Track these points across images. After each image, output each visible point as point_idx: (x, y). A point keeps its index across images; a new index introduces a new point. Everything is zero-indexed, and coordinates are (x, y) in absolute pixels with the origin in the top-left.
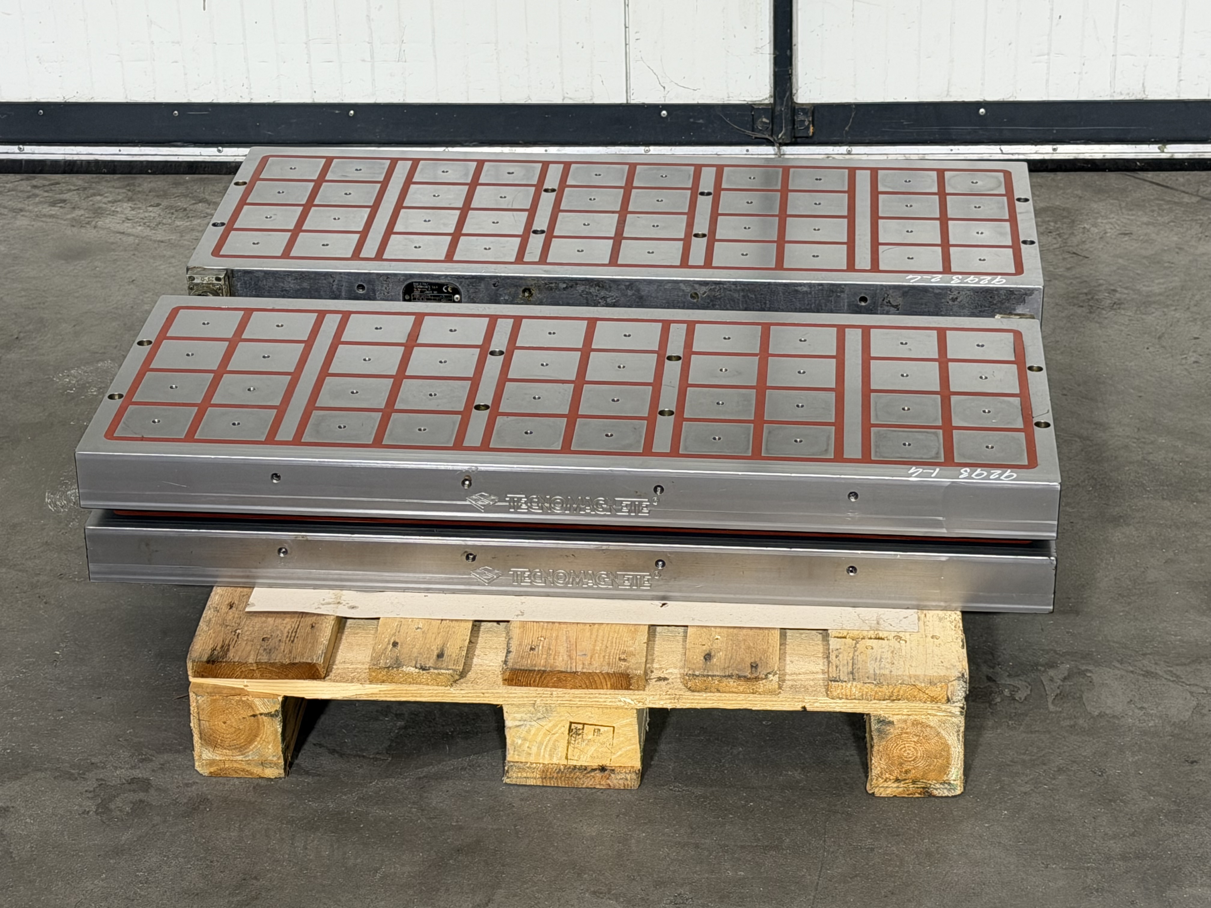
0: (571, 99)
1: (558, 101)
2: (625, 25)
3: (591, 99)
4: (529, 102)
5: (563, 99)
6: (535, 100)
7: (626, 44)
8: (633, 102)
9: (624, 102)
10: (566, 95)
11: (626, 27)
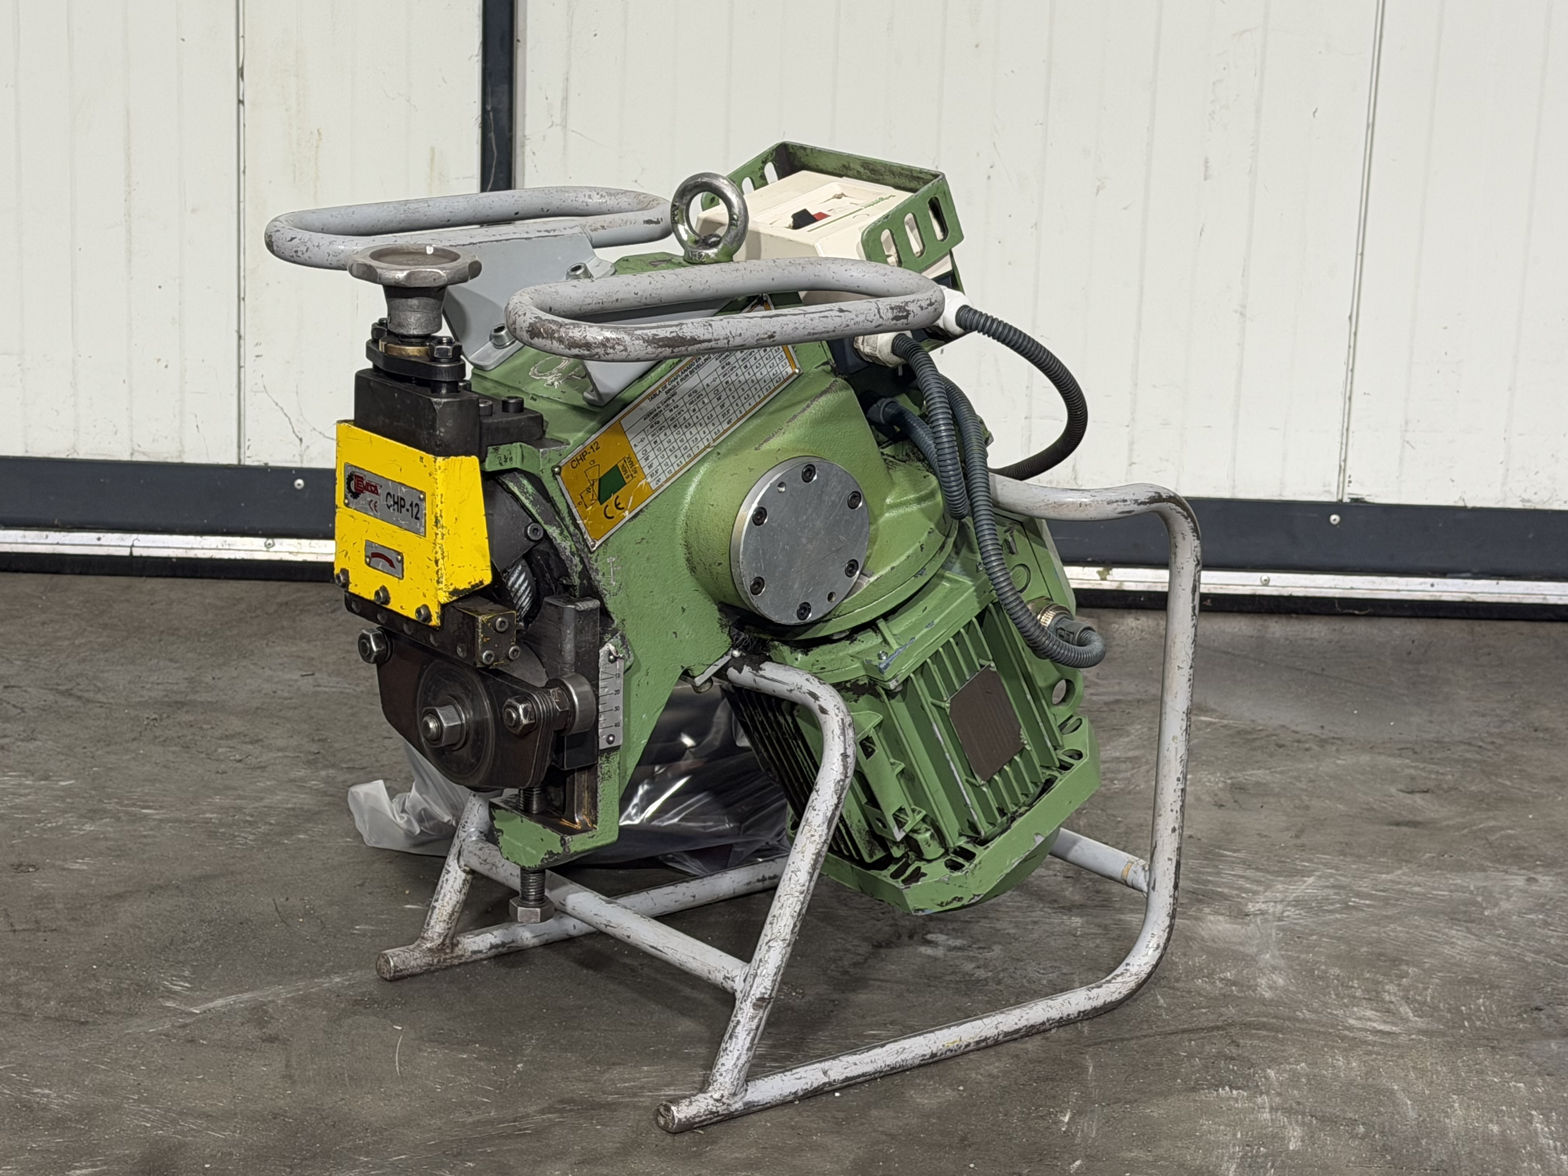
0: (144, 454)
1: (123, 455)
2: (239, 332)
3: (180, 457)
4: (75, 456)
5: (132, 454)
6: (85, 452)
7: (240, 367)
8: (248, 462)
9: (235, 462)
10: (136, 448)
11: (240, 337)
